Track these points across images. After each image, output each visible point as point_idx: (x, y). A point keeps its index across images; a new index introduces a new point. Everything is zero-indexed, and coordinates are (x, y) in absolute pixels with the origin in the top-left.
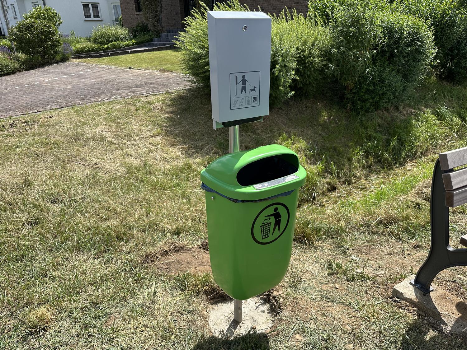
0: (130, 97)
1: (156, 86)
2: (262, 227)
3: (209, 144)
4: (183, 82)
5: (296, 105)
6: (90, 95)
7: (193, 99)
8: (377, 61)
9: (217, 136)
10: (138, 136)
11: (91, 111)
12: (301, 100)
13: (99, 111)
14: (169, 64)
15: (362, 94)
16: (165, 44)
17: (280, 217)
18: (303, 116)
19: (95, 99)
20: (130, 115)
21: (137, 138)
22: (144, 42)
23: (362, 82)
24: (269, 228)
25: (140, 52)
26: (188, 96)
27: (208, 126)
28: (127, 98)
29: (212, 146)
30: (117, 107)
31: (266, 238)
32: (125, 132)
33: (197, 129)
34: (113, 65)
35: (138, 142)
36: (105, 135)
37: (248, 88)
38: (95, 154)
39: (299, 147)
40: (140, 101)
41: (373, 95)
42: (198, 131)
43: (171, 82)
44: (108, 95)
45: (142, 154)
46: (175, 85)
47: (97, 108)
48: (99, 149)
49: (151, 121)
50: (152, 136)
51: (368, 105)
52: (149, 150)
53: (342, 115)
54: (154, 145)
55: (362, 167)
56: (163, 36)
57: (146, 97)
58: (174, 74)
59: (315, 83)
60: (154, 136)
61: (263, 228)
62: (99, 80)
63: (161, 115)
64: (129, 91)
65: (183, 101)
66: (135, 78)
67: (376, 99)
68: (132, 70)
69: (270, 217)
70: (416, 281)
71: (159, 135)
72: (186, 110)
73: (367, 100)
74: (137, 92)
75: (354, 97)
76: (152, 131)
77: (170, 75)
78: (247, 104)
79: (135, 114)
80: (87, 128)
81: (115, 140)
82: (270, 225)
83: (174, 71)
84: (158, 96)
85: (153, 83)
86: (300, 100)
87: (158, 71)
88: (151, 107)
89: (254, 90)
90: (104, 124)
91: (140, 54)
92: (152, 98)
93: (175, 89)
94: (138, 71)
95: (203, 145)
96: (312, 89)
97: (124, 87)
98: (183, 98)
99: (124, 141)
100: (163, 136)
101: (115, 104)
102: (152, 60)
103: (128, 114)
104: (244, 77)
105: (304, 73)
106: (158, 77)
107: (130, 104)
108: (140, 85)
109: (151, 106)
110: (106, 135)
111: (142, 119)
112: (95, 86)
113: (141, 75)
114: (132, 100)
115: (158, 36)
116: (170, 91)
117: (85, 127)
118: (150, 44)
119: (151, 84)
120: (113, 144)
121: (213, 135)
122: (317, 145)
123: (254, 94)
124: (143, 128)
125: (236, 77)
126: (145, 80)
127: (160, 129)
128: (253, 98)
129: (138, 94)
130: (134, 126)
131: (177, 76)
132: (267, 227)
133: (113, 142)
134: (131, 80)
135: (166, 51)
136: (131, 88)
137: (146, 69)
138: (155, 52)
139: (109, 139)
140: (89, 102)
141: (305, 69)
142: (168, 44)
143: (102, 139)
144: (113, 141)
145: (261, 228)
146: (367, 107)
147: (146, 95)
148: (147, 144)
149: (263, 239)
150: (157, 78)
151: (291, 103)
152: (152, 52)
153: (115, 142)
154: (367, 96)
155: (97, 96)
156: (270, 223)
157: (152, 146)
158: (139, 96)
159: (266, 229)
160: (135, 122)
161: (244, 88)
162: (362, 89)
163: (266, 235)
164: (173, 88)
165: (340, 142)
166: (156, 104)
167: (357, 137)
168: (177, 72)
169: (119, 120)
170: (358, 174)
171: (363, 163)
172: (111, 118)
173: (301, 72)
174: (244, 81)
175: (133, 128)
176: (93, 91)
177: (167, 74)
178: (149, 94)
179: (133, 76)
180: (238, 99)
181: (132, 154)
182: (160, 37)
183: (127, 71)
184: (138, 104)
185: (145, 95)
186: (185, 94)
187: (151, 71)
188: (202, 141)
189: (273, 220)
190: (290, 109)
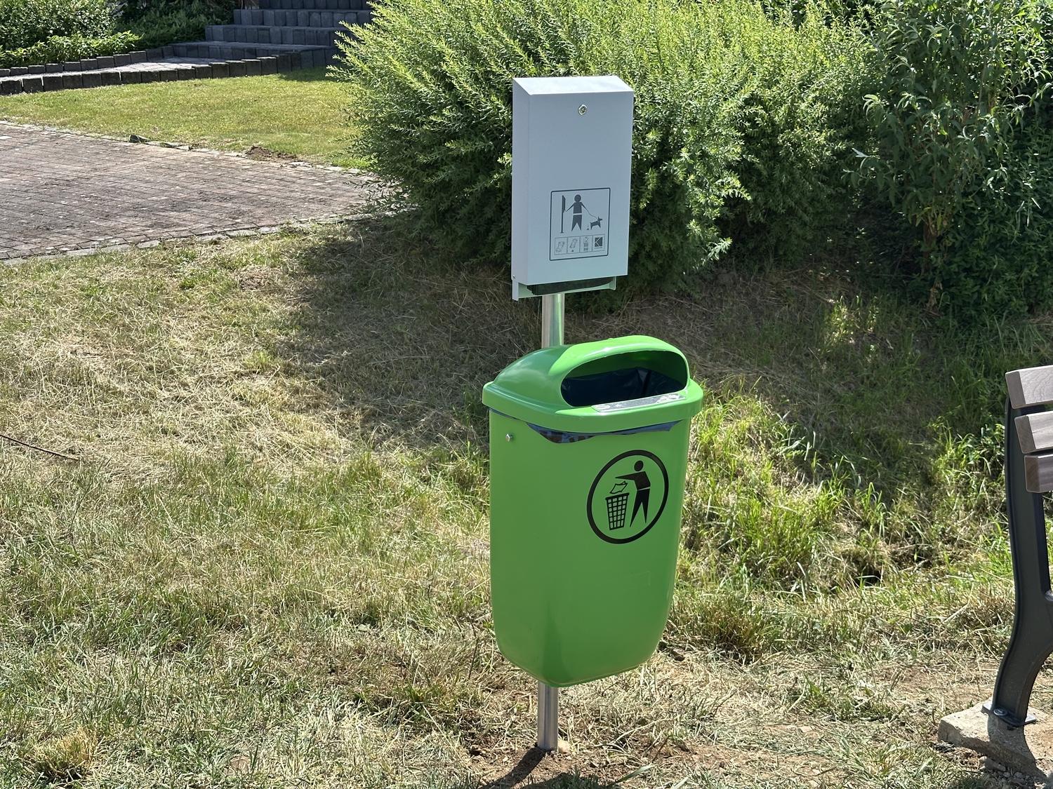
0: (156, 243)
1: (244, 208)
2: (610, 501)
3: (434, 407)
4: (340, 196)
5: (744, 285)
6: (8, 232)
7: (377, 256)
8: (1030, 140)
9: (461, 381)
10: (193, 372)
11: (29, 284)
12: (761, 269)
13: (56, 287)
14: (280, 129)
15: (977, 252)
16: (254, 53)
17: (648, 484)
18: (767, 324)
19: (32, 246)
20: (163, 304)
21: (190, 380)
22: (171, 41)
23: (976, 212)
24: (624, 507)
25: (160, 80)
26: (360, 246)
27: (430, 348)
28: (147, 244)
29: (444, 413)
30: (116, 275)
31: (617, 528)
32: (153, 358)
33: (393, 356)
34: (64, 124)
35: (195, 391)
36: (84, 366)
37: (586, 221)
38: (59, 422)
39: (749, 429)
40: (193, 258)
41: (1018, 258)
42: (397, 362)
43: (297, 195)
44: (73, 235)
45: (210, 429)
46: (312, 206)
47: (48, 277)
48: (71, 410)
49: (234, 325)
50: (240, 375)
51: (1001, 291)
52: (232, 420)
53: (907, 324)
54: (248, 404)
55: (977, 508)
56: (244, 19)
57: (216, 243)
58: (302, 167)
59: (811, 209)
60: (247, 375)
61: (612, 503)
62: (25, 179)
63: (270, 306)
64: (149, 223)
65: (343, 262)
66: (161, 179)
67: (1026, 271)
68: (141, 145)
69: (627, 481)
70: (997, 704)
71: (263, 369)
72: (354, 291)
73: (998, 275)
74: (180, 225)
75: (950, 263)
76: (239, 356)
77: (288, 169)
78: (582, 250)
79: (182, 302)
80: (24, 341)
81: (121, 381)
82: (626, 500)
83: (300, 157)
84: (257, 242)
85: (232, 198)
86: (757, 267)
87: (243, 154)
88: (233, 277)
89: (598, 223)
90: (79, 328)
91: (160, 86)
92: (234, 250)
93: (313, 221)
94: (166, 150)
95: (413, 409)
96: (800, 232)
97: (127, 209)
98: (342, 251)
99: (150, 387)
100: (277, 375)
101: (108, 266)
102: (210, 113)
103: (155, 299)
104: (578, 198)
105: (771, 176)
106: (244, 175)
107: (161, 266)
108: (184, 201)
109: (232, 275)
110: (88, 363)
111: (204, 318)
112: (19, 200)
113: (181, 168)
114: (165, 253)
115: (223, 18)
116: (297, 225)
117: (16, 337)
118: (197, 47)
119: (224, 198)
120: (114, 393)
121: (449, 376)
122: (813, 425)
123: (598, 232)
124: (209, 349)
125: (564, 199)
126: (197, 186)
127: (266, 352)
128: (596, 239)
129: (184, 234)
130: (177, 339)
131: (314, 174)
132: (620, 503)
133: (115, 388)
134: (147, 182)
135: (260, 78)
136: (152, 211)
137: (197, 146)
138: (216, 81)
139: (101, 379)
140: (11, 255)
141: (771, 163)
142: (267, 53)
143: (77, 378)
144: (114, 383)
145: (608, 504)
146: (997, 298)
147: (215, 237)
148: (226, 401)
149: (611, 529)
150: (244, 181)
151: (725, 278)
152: (206, 81)
153: (121, 387)
154: (997, 263)
155: (35, 237)
156: (627, 494)
157: (243, 405)
158: (189, 240)
159: (617, 506)
160: (180, 327)
161: (577, 220)
162: (979, 236)
163: (617, 521)
164: (307, 216)
165: (897, 417)
166: (249, 267)
167: (960, 403)
168: (312, 158)
169: (127, 321)
170: (960, 531)
171: (981, 493)
172: (99, 312)
173: (760, 174)
174: (578, 206)
175: (177, 346)
176: (17, 218)
177: (277, 165)
178: (224, 233)
179: (154, 169)
180: (565, 240)
181: (178, 429)
182: (232, 21)
183: (124, 151)
184: (188, 269)
185: (210, 238)
186: (349, 238)
187: (216, 153)
188: (409, 397)
189: (632, 489)
190: (721, 301)
